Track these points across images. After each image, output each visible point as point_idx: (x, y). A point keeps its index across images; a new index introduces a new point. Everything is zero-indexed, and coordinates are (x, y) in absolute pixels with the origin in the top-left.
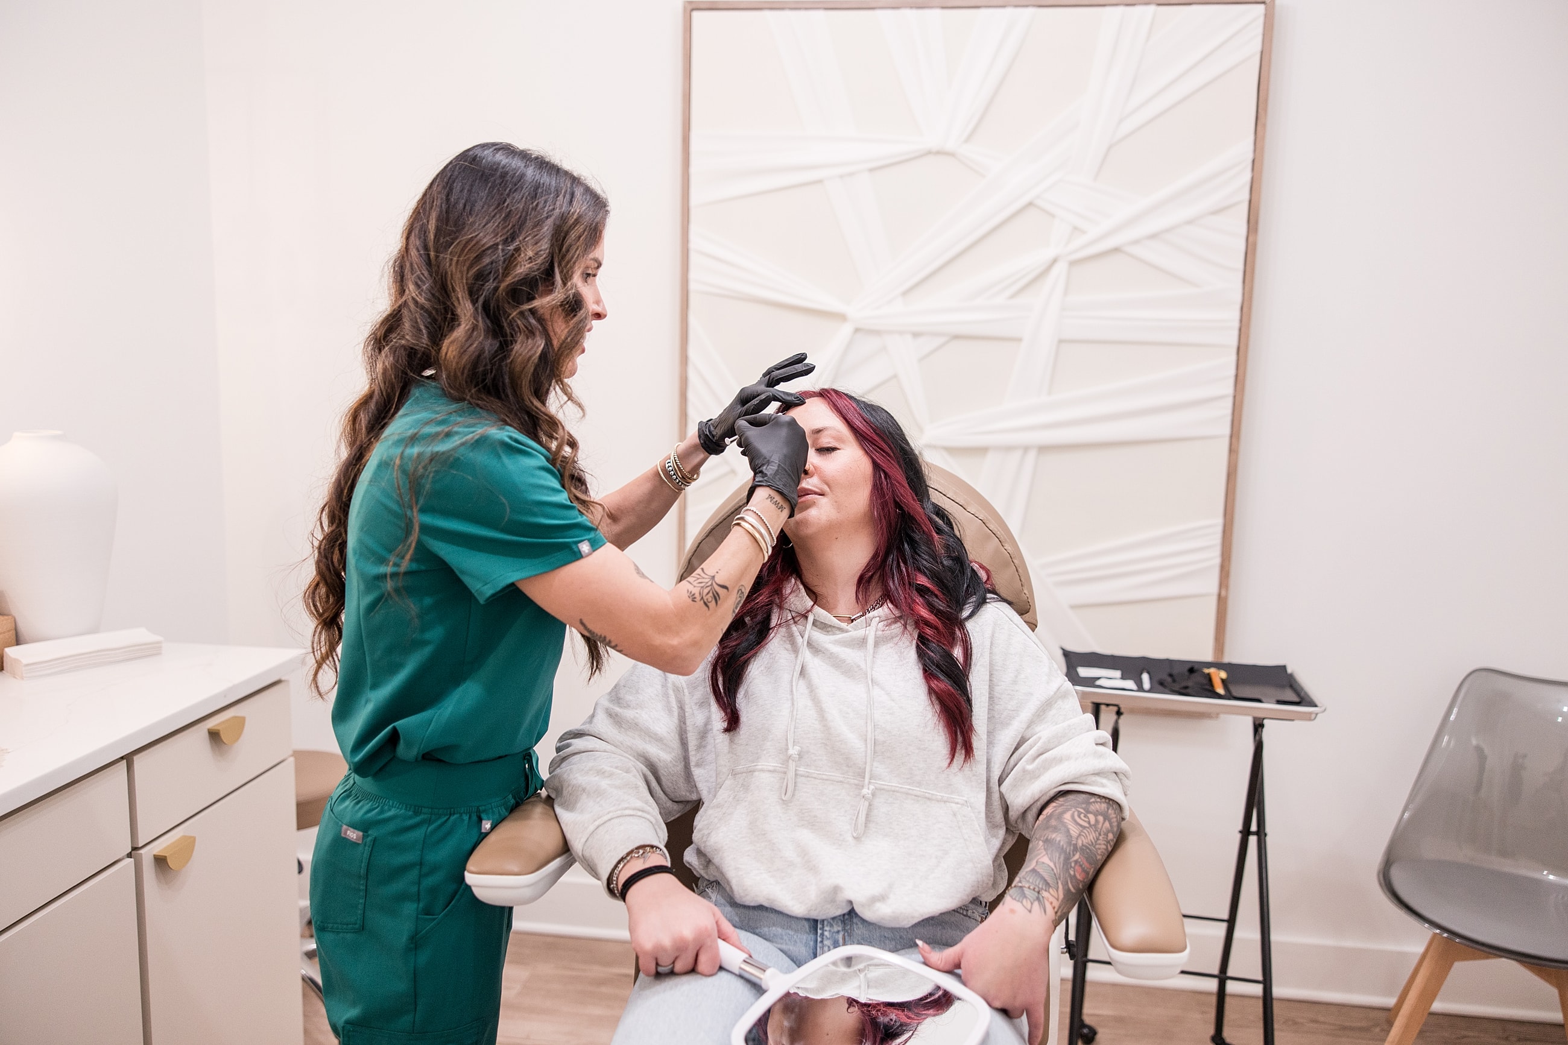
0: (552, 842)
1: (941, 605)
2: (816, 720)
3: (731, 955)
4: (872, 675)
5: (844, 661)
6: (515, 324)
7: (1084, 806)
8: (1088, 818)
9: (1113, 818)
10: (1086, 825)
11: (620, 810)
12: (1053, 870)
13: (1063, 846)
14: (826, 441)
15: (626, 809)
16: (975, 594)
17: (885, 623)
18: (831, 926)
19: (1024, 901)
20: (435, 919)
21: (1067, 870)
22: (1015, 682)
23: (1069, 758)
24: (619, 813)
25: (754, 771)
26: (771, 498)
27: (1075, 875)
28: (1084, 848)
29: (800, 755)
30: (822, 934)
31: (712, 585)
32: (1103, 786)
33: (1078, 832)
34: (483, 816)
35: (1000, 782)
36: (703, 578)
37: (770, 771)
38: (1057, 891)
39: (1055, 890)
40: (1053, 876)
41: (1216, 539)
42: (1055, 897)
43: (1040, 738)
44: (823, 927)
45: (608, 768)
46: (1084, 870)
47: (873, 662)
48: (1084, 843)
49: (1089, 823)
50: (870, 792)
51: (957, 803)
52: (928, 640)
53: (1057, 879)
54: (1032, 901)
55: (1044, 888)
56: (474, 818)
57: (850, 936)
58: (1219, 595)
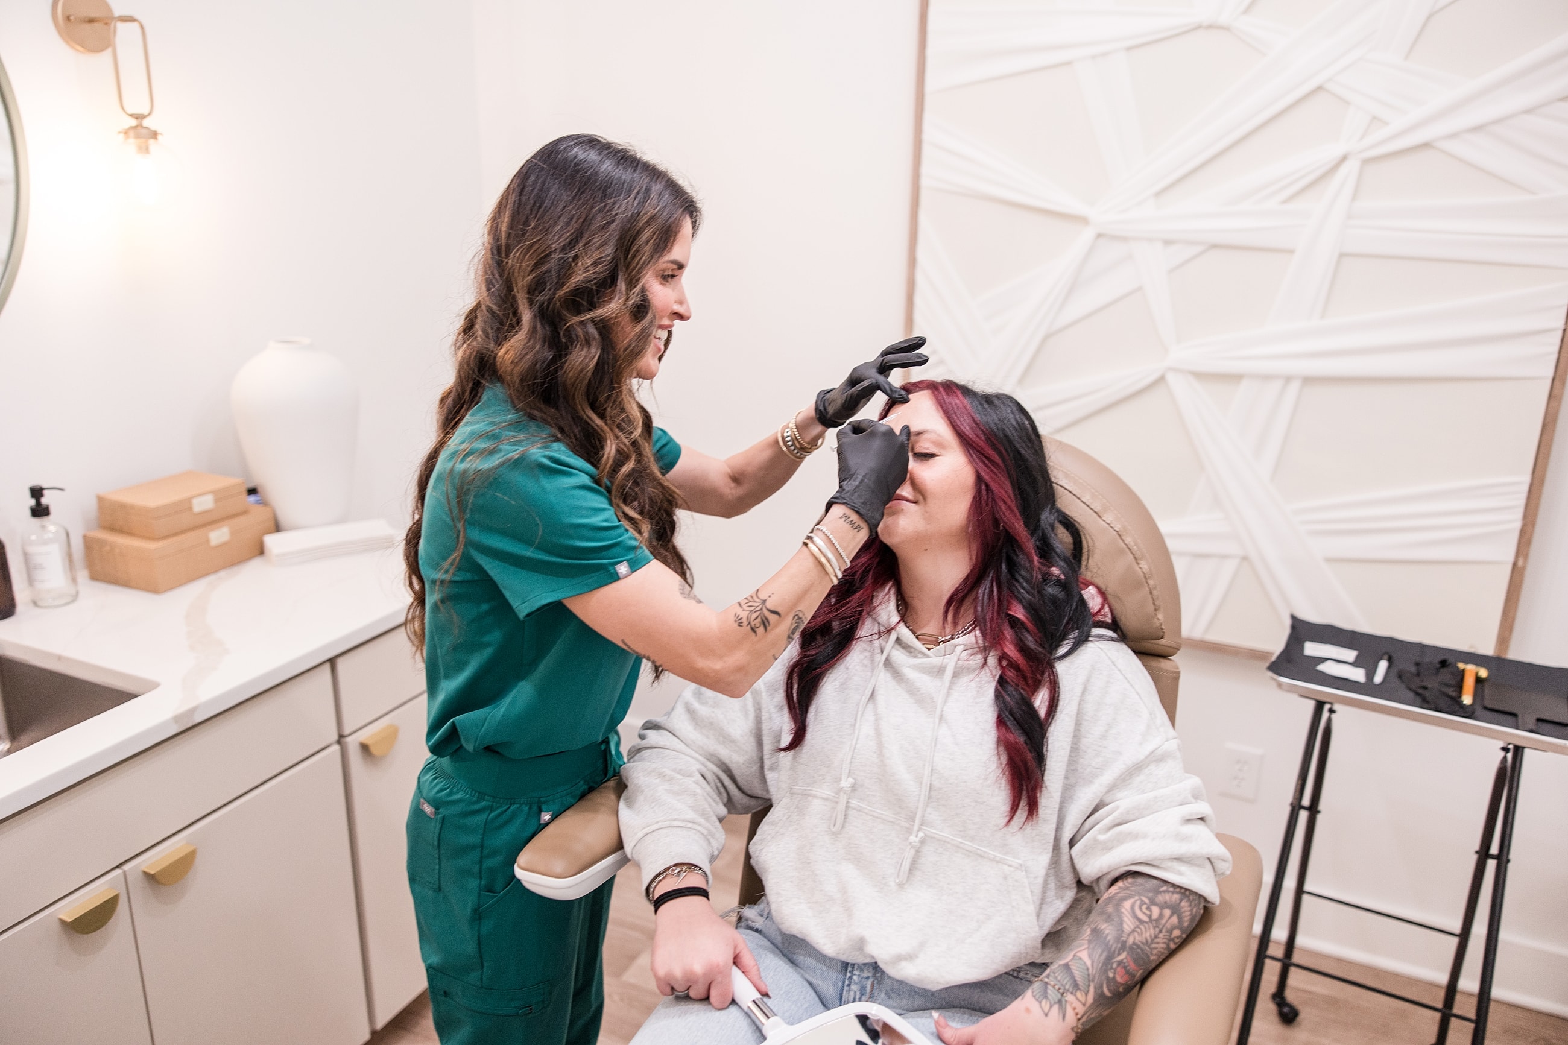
0: (609, 840)
1: (1031, 642)
2: (875, 752)
3: (744, 990)
4: (942, 711)
5: (919, 690)
6: (573, 333)
7: (1150, 895)
8: (1151, 911)
9: (1185, 911)
10: (1146, 919)
11: (669, 820)
12: (1088, 969)
13: (1109, 941)
14: (924, 446)
15: (675, 820)
16: (1077, 629)
17: (970, 651)
18: (862, 970)
19: (1044, 1002)
20: (496, 896)
21: (1106, 971)
22: (1104, 737)
23: (1145, 836)
24: (668, 823)
25: (808, 795)
26: (846, 516)
27: (1114, 978)
28: (1135, 946)
29: (854, 788)
30: (851, 978)
31: (761, 609)
32: (1180, 873)
33: (1132, 927)
34: (544, 807)
35: (1072, 843)
36: (755, 602)
37: (823, 798)
38: (1086, 995)
39: (1083, 994)
40: (1086, 976)
41: (1521, 500)
42: (1080, 1001)
43: (1118, 807)
44: (853, 971)
45: (668, 772)
46: (1128, 972)
47: (948, 694)
48: (1136, 941)
49: (1150, 917)
50: (918, 839)
51: (1010, 866)
52: (1007, 682)
53: (1089, 981)
54: (1052, 1002)
55: (1071, 990)
56: (535, 808)
57: (879, 984)
58: (1515, 565)
